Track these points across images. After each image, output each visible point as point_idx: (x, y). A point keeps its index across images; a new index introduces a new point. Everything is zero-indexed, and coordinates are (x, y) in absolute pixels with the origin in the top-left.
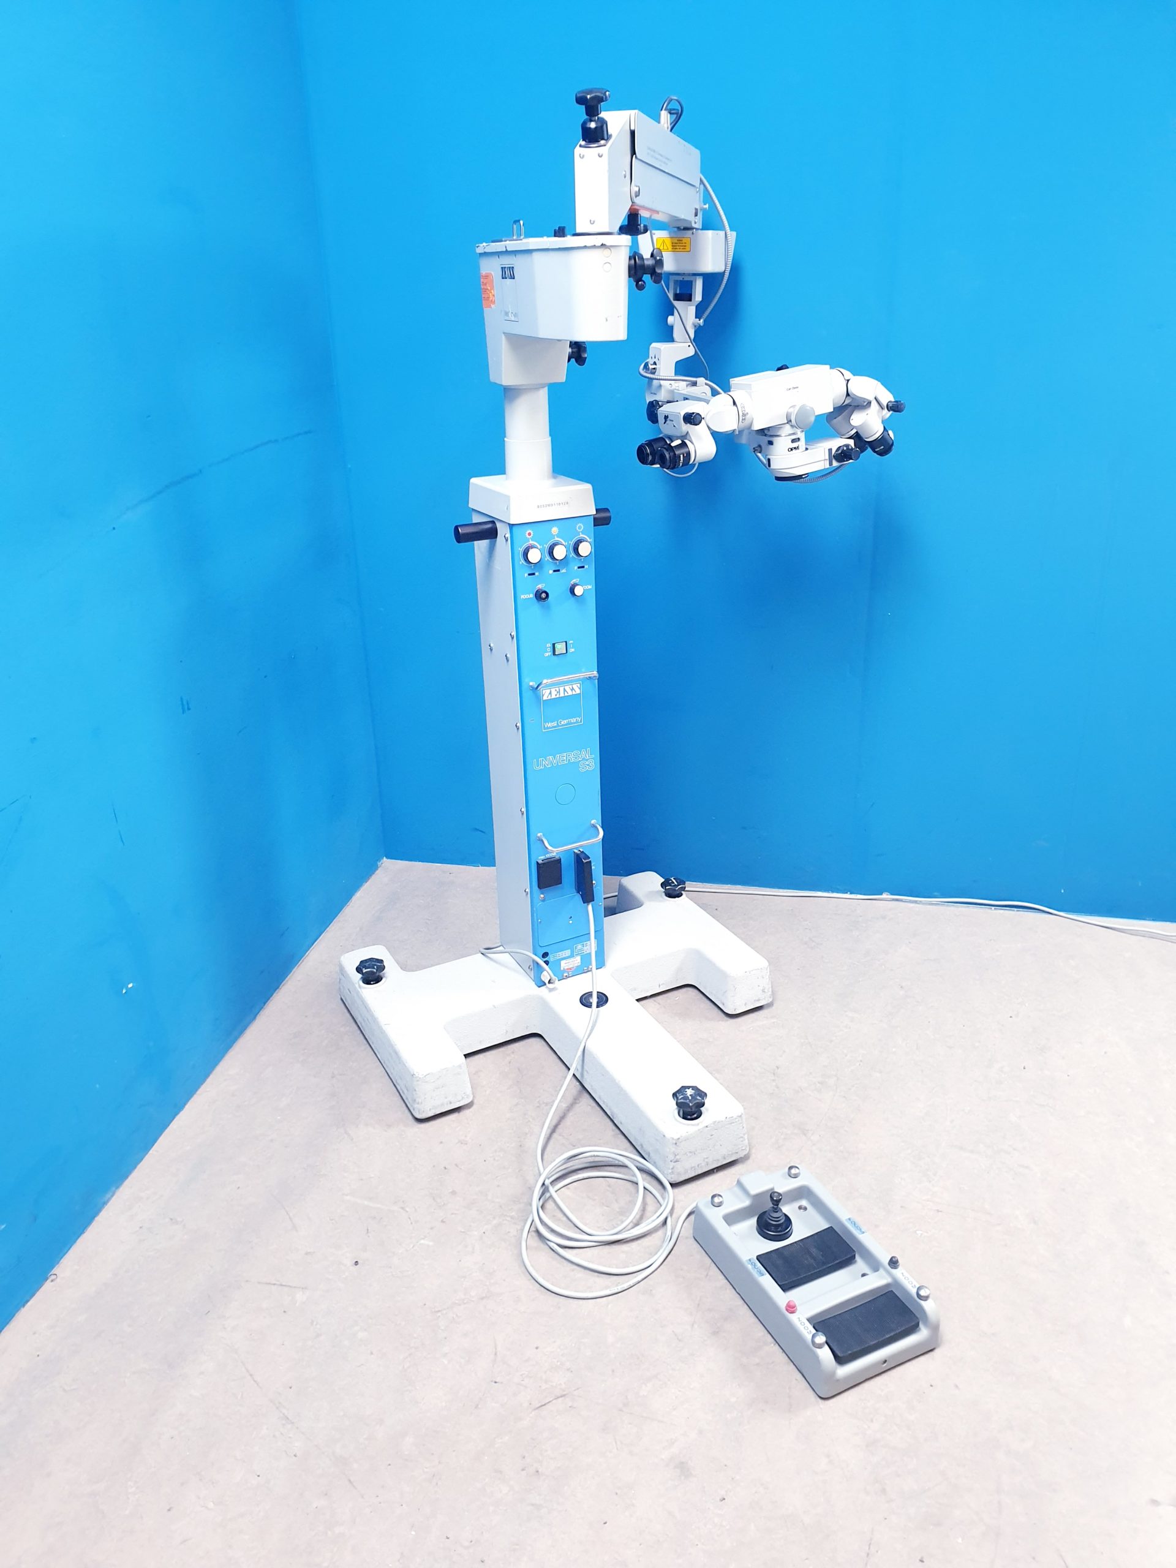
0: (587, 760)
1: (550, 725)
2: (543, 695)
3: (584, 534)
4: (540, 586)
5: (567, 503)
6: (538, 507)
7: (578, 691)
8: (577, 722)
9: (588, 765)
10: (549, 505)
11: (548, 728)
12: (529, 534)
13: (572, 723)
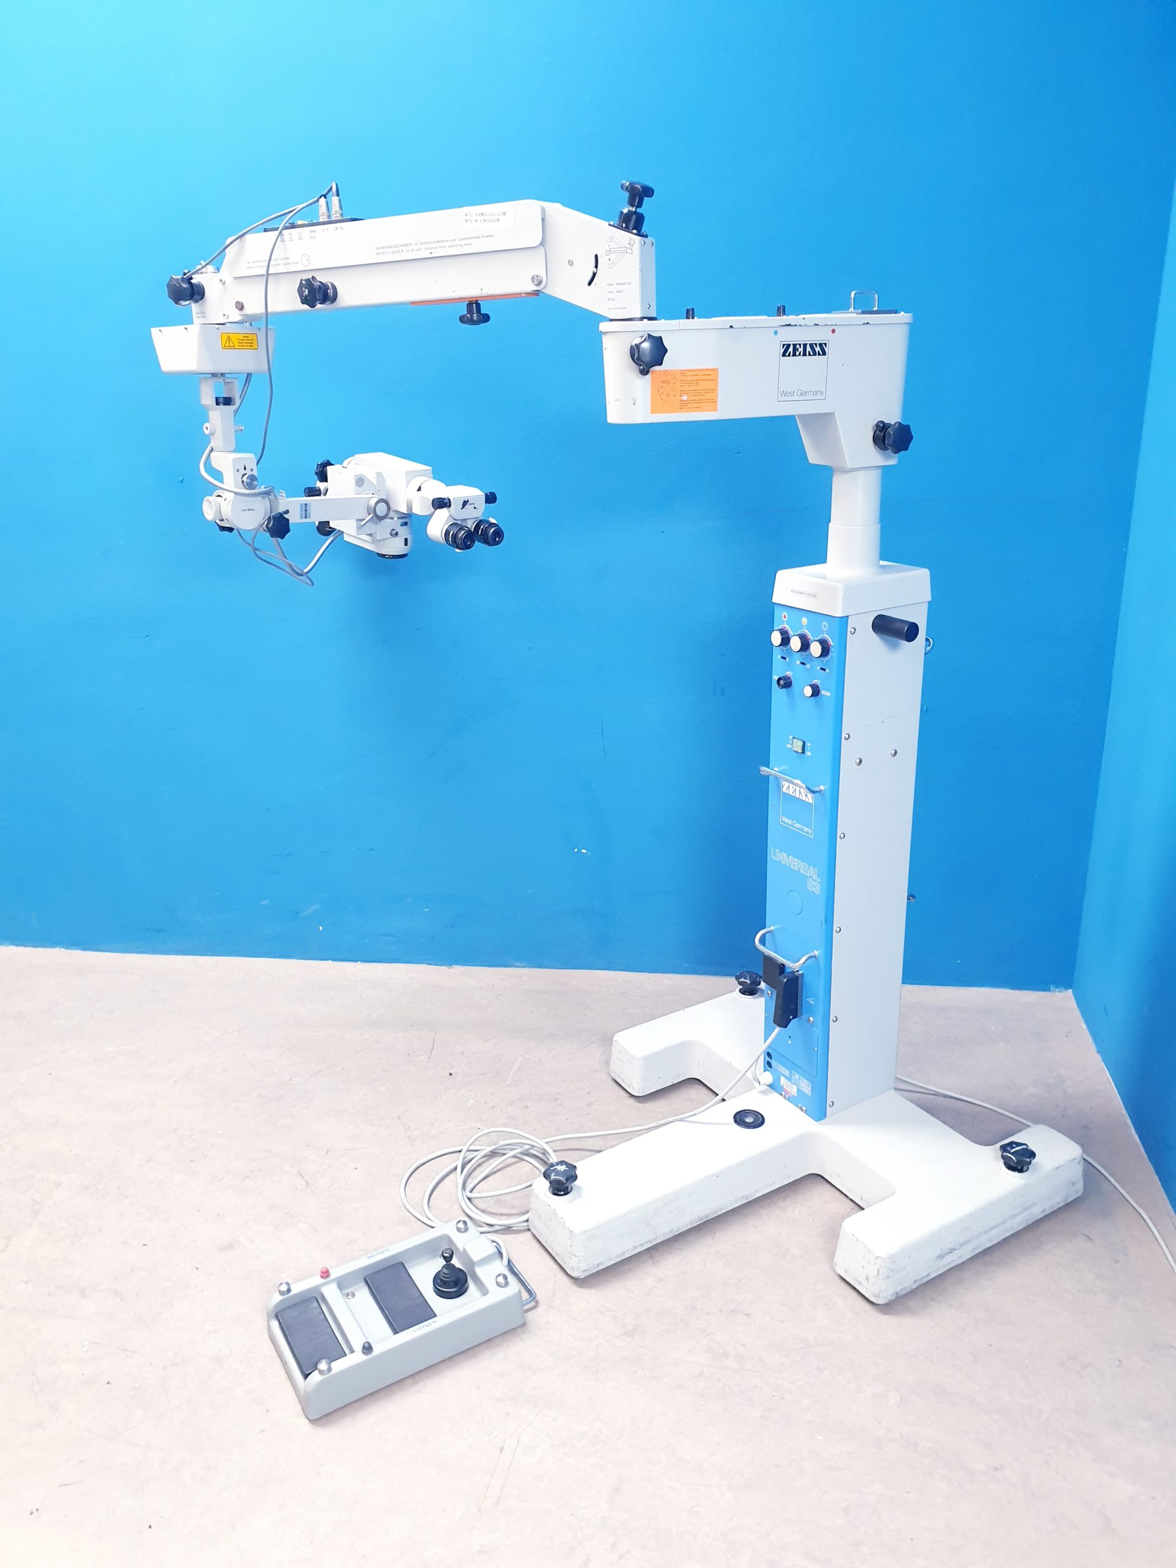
0: (814, 881)
1: (786, 820)
2: (783, 786)
3: (828, 635)
4: (789, 673)
5: (815, 596)
6: (792, 591)
7: (811, 801)
8: (807, 833)
9: (815, 886)
10: (800, 593)
11: (784, 822)
12: (785, 617)
13: (803, 831)
